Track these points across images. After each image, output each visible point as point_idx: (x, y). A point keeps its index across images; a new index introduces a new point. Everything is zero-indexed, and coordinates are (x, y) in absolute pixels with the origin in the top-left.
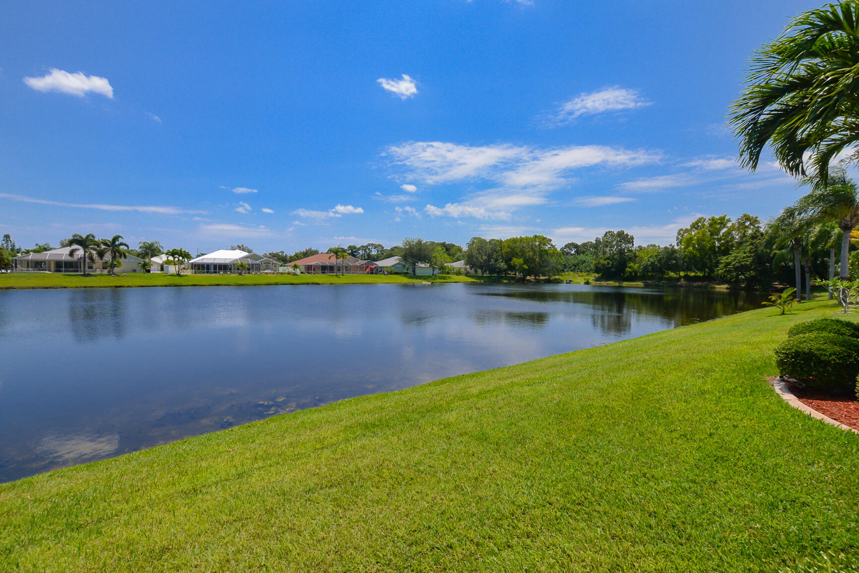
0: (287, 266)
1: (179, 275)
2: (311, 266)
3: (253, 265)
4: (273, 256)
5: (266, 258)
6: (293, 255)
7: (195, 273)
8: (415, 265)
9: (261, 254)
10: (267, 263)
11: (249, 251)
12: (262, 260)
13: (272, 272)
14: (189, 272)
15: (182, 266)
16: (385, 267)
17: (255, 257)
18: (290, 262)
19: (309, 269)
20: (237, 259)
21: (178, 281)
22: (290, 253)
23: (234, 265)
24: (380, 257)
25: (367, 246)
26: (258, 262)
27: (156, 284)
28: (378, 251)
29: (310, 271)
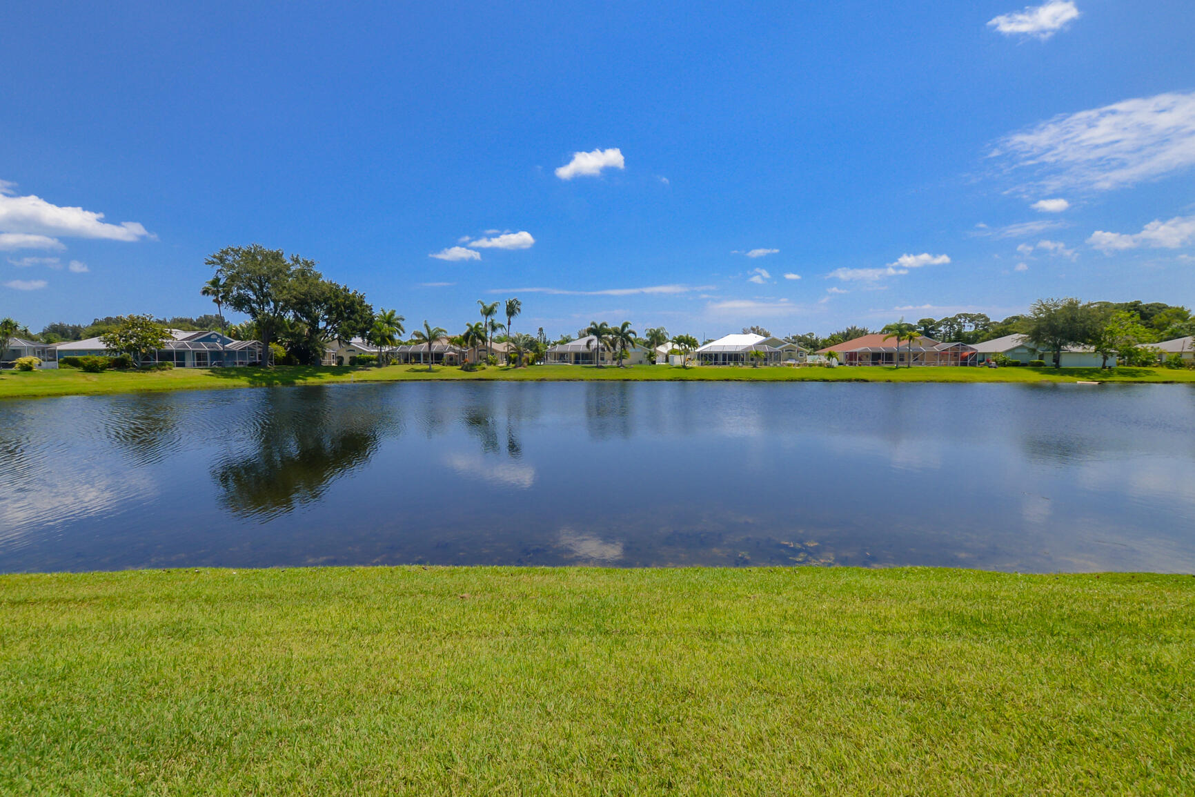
0: (819, 354)
1: (684, 367)
2: (856, 353)
3: (771, 353)
4: (799, 340)
5: (788, 344)
6: (827, 337)
7: (702, 364)
8: (1059, 349)
9: (781, 337)
10: (789, 350)
11: (766, 335)
12: (784, 346)
13: (797, 362)
14: (695, 364)
15: (688, 356)
16: (990, 353)
17: (774, 342)
18: (823, 348)
19: (852, 358)
20: (751, 347)
21: (683, 374)
22: (822, 335)
23: (747, 354)
24: (982, 336)
25: (955, 319)
26: (777, 349)
27: (661, 378)
28: (977, 326)
29: (854, 362)
